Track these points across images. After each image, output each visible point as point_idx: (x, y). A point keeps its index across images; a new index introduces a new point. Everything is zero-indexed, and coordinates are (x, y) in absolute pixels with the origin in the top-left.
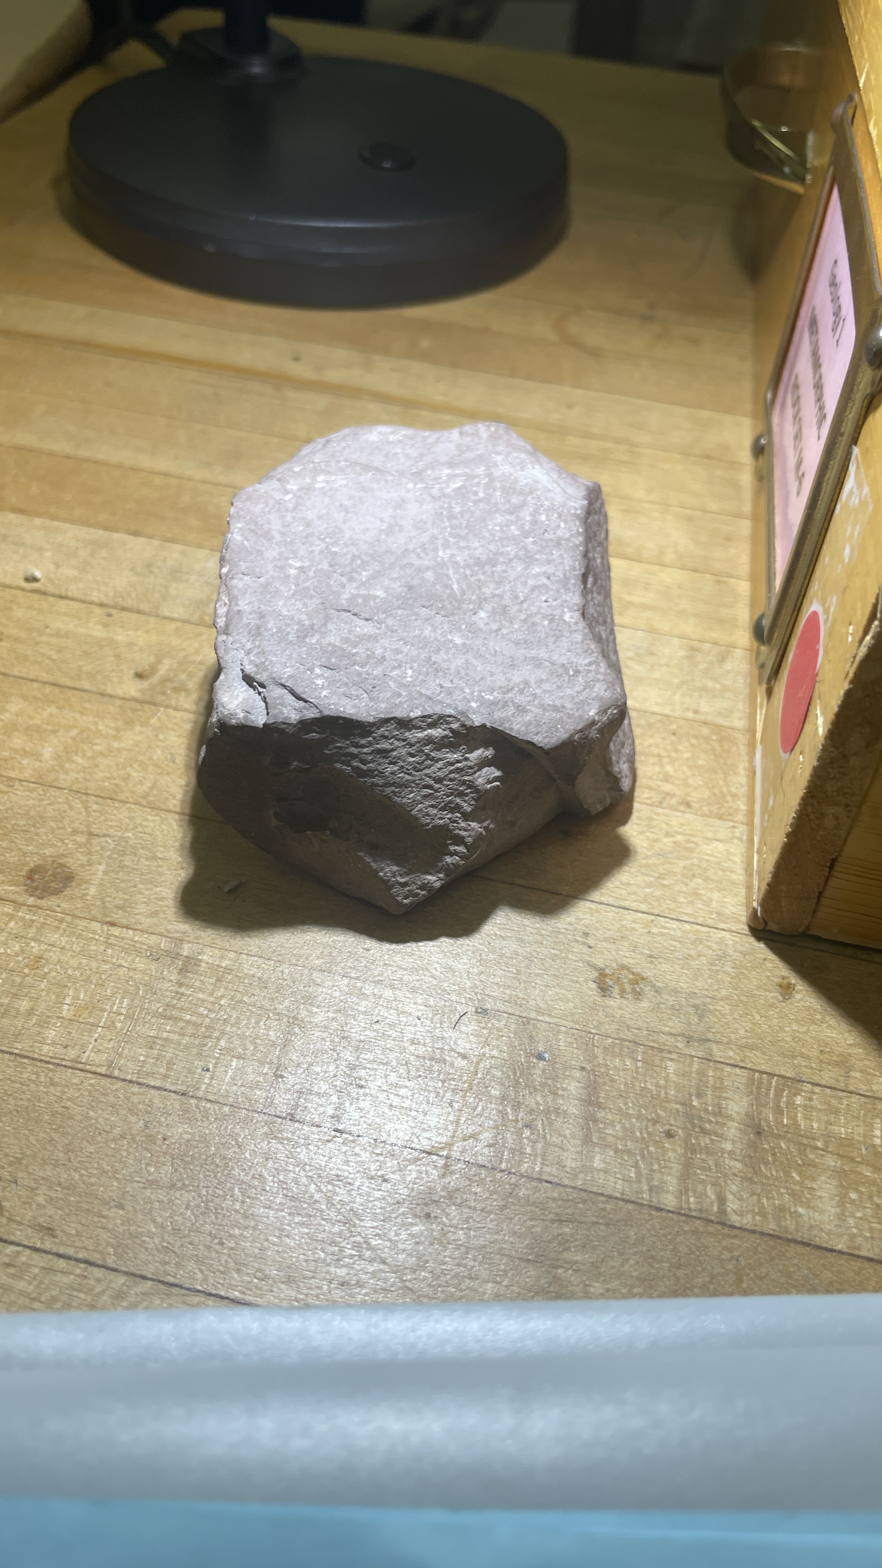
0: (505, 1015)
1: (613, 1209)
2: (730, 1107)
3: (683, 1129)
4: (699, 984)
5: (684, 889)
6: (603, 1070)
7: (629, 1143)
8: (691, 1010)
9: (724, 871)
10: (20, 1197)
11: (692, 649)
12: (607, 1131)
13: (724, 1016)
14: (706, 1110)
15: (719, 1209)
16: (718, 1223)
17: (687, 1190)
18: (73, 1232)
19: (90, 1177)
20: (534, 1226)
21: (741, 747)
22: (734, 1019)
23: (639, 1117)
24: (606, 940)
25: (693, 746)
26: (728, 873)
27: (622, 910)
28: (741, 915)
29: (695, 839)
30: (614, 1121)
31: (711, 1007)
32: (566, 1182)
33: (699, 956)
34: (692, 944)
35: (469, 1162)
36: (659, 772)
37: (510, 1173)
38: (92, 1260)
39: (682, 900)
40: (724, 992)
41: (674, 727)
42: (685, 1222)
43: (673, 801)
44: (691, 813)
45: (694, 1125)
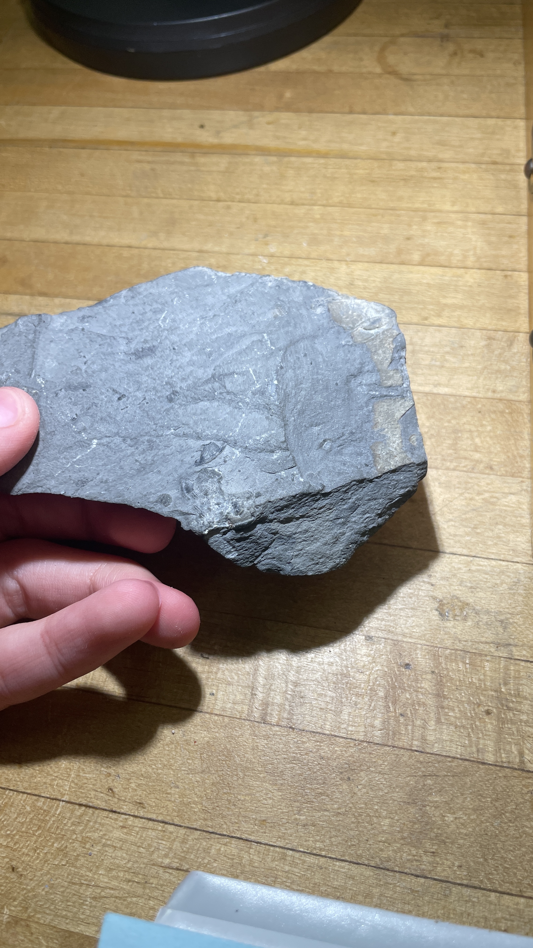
0: (383, 640)
1: (456, 766)
2: (525, 690)
3: (496, 708)
4: (503, 605)
5: (491, 534)
6: (445, 672)
7: (463, 721)
8: (498, 624)
9: (516, 517)
10: (122, 785)
11: (490, 338)
12: (450, 714)
13: (519, 626)
14: (510, 694)
15: (520, 760)
16: (519, 769)
17: (500, 750)
18: (154, 804)
19: (157, 769)
20: (410, 781)
21: (525, 416)
22: (526, 627)
23: (469, 702)
24: (443, 578)
25: (493, 420)
26: (519, 519)
27: (451, 556)
28: (528, 550)
29: (497, 495)
30: (454, 707)
31: (511, 620)
32: (428, 750)
33: (502, 584)
34: (497, 575)
35: (369, 742)
36: (471, 444)
37: (394, 747)
38: (167, 821)
39: (490, 543)
40: (519, 609)
41: (479, 406)
42: (499, 771)
43: (481, 466)
44: (493, 474)
45: (502, 705)
